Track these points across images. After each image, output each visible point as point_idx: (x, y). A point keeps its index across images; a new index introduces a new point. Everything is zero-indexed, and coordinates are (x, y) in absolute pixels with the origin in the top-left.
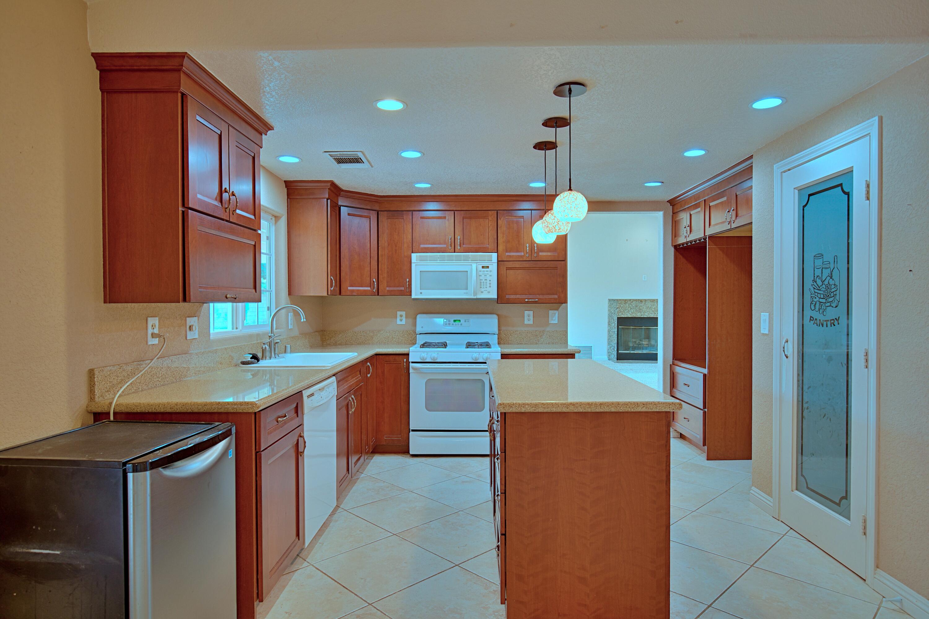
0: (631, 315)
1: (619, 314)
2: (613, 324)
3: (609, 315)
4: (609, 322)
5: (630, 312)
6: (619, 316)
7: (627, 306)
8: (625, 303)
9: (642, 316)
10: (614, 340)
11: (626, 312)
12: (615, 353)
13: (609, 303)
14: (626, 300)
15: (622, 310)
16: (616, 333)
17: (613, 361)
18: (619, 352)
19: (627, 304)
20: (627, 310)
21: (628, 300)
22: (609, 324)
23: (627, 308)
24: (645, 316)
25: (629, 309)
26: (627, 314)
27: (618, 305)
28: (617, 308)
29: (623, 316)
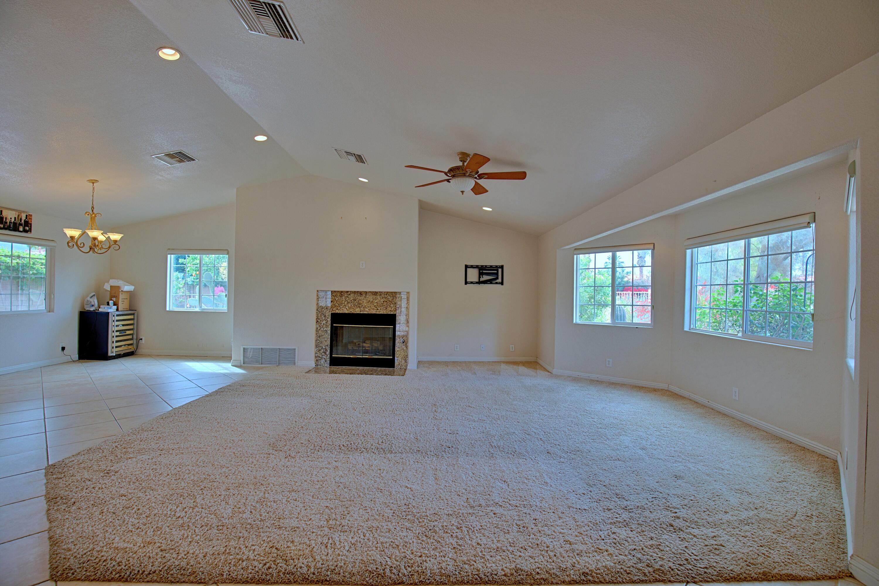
0: (348, 310)
2: (324, 322)
3: (318, 309)
4: (318, 318)
5: (347, 307)
6: (333, 312)
7: (344, 299)
8: (340, 295)
9: (362, 313)
10: (326, 342)
11: (342, 307)
12: (327, 357)
13: (318, 295)
14: (342, 292)
15: (337, 305)
16: (329, 332)
18: (334, 356)
19: (344, 297)
20: (344, 305)
21: (344, 291)
22: (318, 322)
23: (343, 302)
24: (365, 313)
25: (346, 303)
26: (343, 309)
27: (333, 298)
28: (332, 302)
29: (337, 312)
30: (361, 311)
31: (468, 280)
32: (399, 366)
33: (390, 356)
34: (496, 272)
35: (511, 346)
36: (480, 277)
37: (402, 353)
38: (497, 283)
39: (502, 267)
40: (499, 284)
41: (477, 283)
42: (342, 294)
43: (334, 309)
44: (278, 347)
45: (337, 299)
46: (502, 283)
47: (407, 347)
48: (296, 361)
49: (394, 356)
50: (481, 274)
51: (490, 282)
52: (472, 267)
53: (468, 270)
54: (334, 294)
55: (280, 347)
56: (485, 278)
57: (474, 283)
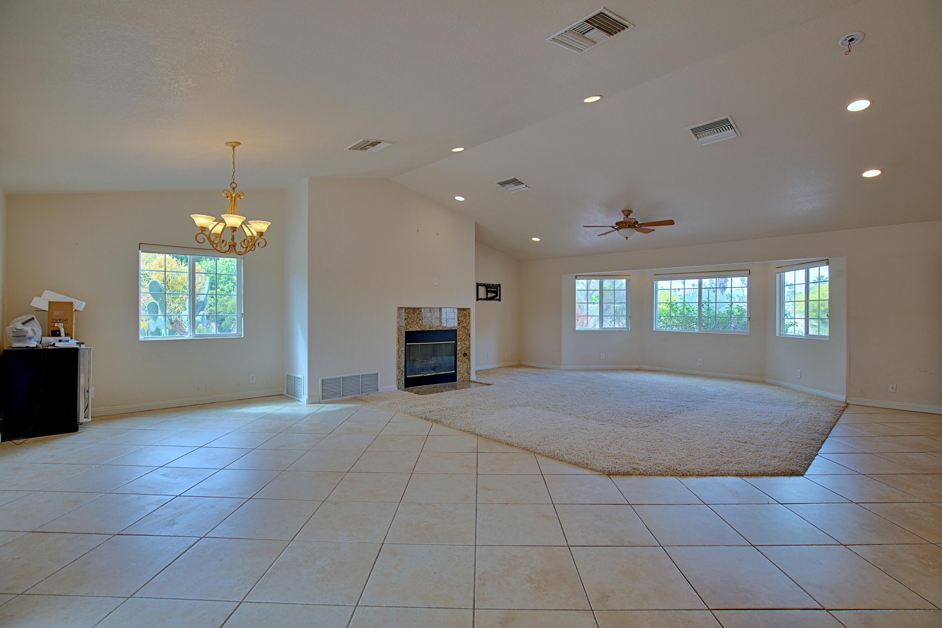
0: (419, 328)
1: (407, 327)
2: (402, 341)
3: (398, 329)
4: (398, 338)
5: (419, 325)
6: (407, 330)
7: (416, 316)
8: (413, 312)
9: (431, 330)
10: (403, 361)
11: (414, 324)
12: (403, 379)
13: (398, 313)
14: (414, 308)
15: (410, 322)
16: (404, 352)
17: (402, 390)
18: (407, 377)
19: (416, 314)
20: (416, 322)
21: (416, 308)
22: (398, 341)
23: (416, 319)
24: (434, 329)
25: (418, 320)
26: (416, 326)
27: (407, 315)
28: (405, 319)
29: (411, 330)
30: (430, 328)
31: (479, 297)
32: (462, 379)
33: (453, 371)
34: (495, 290)
35: (506, 353)
36: (487, 294)
37: (465, 366)
38: (496, 300)
39: (499, 285)
40: (498, 300)
41: (484, 299)
42: (415, 310)
43: (408, 327)
44: (360, 374)
45: (410, 317)
46: (500, 300)
47: (469, 360)
48: (379, 386)
49: (456, 370)
50: (488, 292)
51: (492, 299)
52: (481, 285)
53: (479, 287)
54: (407, 311)
55: (363, 374)
56: (490, 295)
57: (483, 300)
